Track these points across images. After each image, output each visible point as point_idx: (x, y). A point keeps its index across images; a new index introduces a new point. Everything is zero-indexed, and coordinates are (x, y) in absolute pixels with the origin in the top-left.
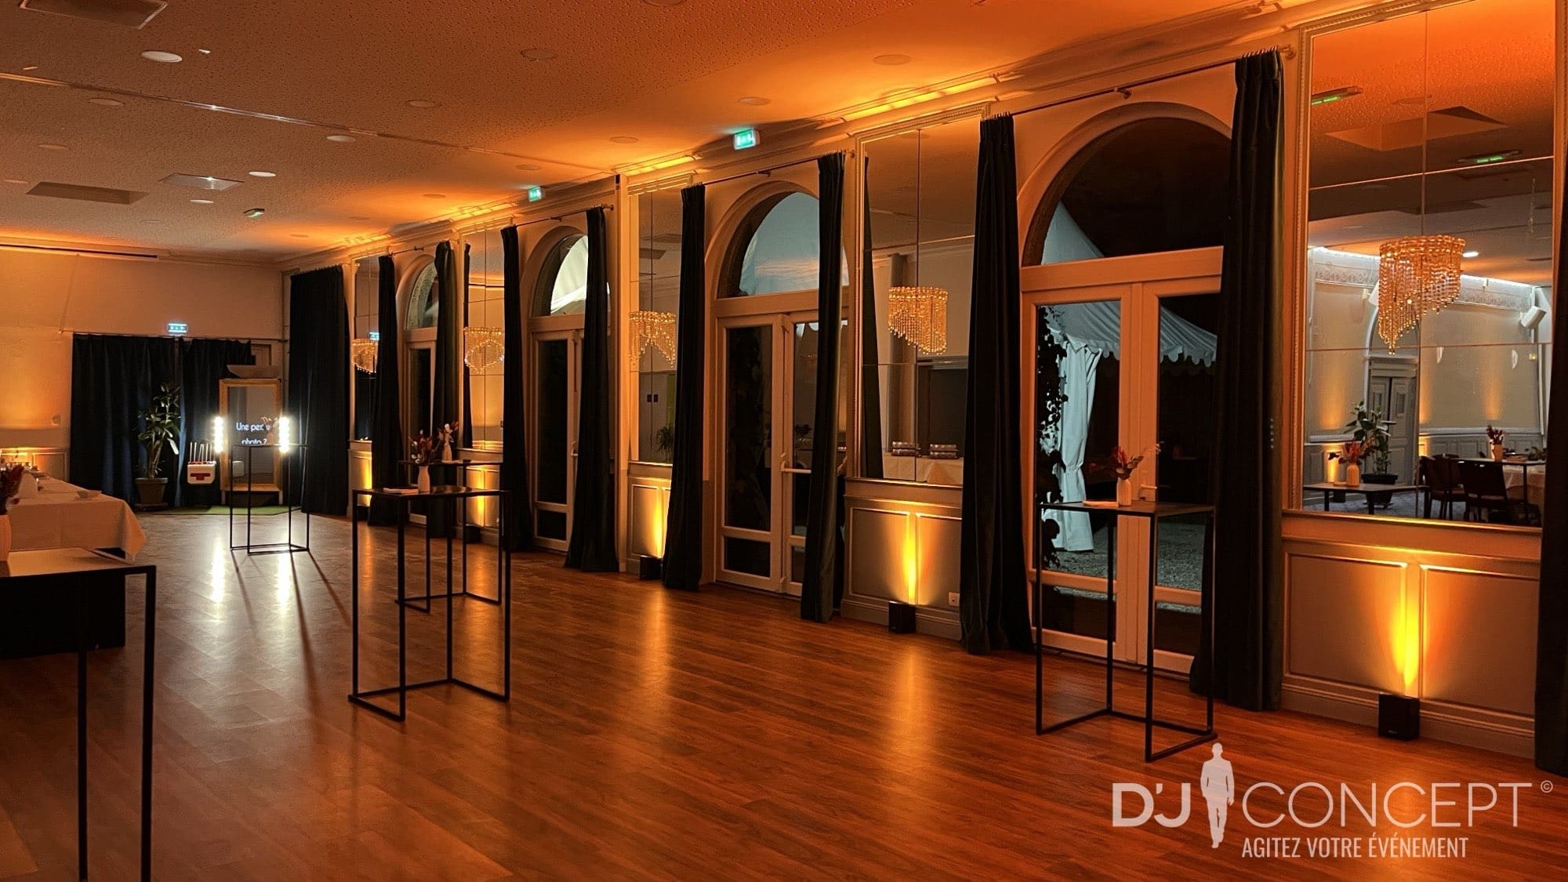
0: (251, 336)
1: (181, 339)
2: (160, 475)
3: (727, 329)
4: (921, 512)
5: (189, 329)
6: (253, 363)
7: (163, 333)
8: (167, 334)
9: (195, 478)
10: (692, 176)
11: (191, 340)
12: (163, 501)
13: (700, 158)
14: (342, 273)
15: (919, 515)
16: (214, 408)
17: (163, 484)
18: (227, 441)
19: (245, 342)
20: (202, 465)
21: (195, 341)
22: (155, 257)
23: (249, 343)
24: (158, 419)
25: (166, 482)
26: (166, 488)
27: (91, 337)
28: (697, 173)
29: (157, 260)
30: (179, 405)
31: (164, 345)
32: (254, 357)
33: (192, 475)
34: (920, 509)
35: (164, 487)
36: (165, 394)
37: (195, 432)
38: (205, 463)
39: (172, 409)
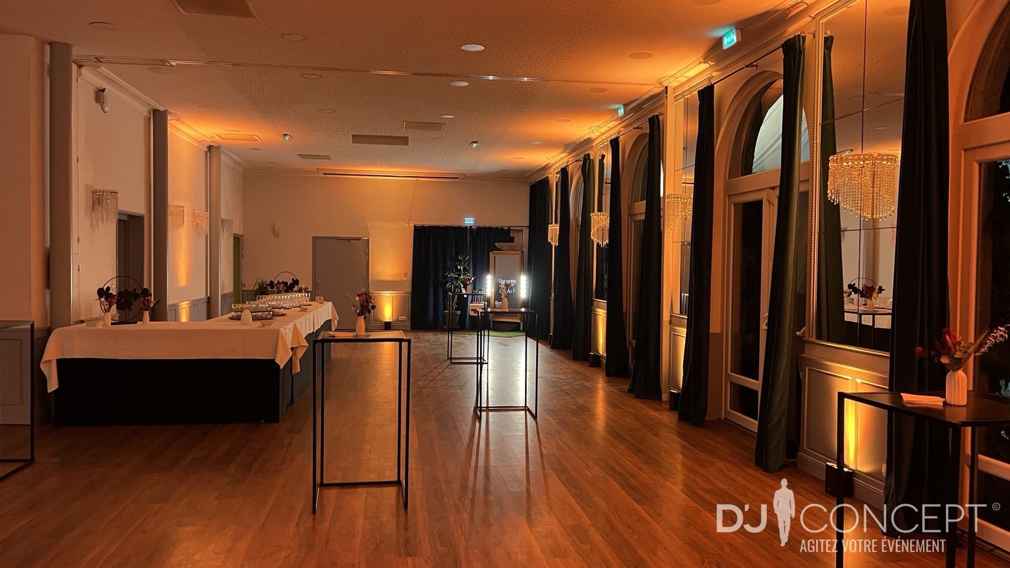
0: (510, 225)
1: (471, 227)
2: (457, 309)
3: (735, 205)
4: (860, 379)
5: (476, 221)
6: (513, 242)
7: (461, 224)
8: (463, 224)
9: (473, 312)
10: (710, 79)
11: (476, 228)
12: (458, 325)
13: (714, 63)
14: (549, 180)
15: (859, 381)
16: (487, 270)
17: (457, 315)
18: (493, 290)
19: (507, 228)
20: (478, 304)
21: (478, 228)
22: (457, 178)
23: (509, 228)
24: (457, 276)
25: (460, 314)
26: (460, 317)
27: (423, 227)
28: (713, 77)
29: (457, 180)
30: (469, 267)
31: (461, 231)
32: (513, 238)
33: (472, 310)
34: (861, 375)
35: (458, 317)
36: (461, 260)
37: (477, 285)
38: (479, 303)
39: (465, 269)
